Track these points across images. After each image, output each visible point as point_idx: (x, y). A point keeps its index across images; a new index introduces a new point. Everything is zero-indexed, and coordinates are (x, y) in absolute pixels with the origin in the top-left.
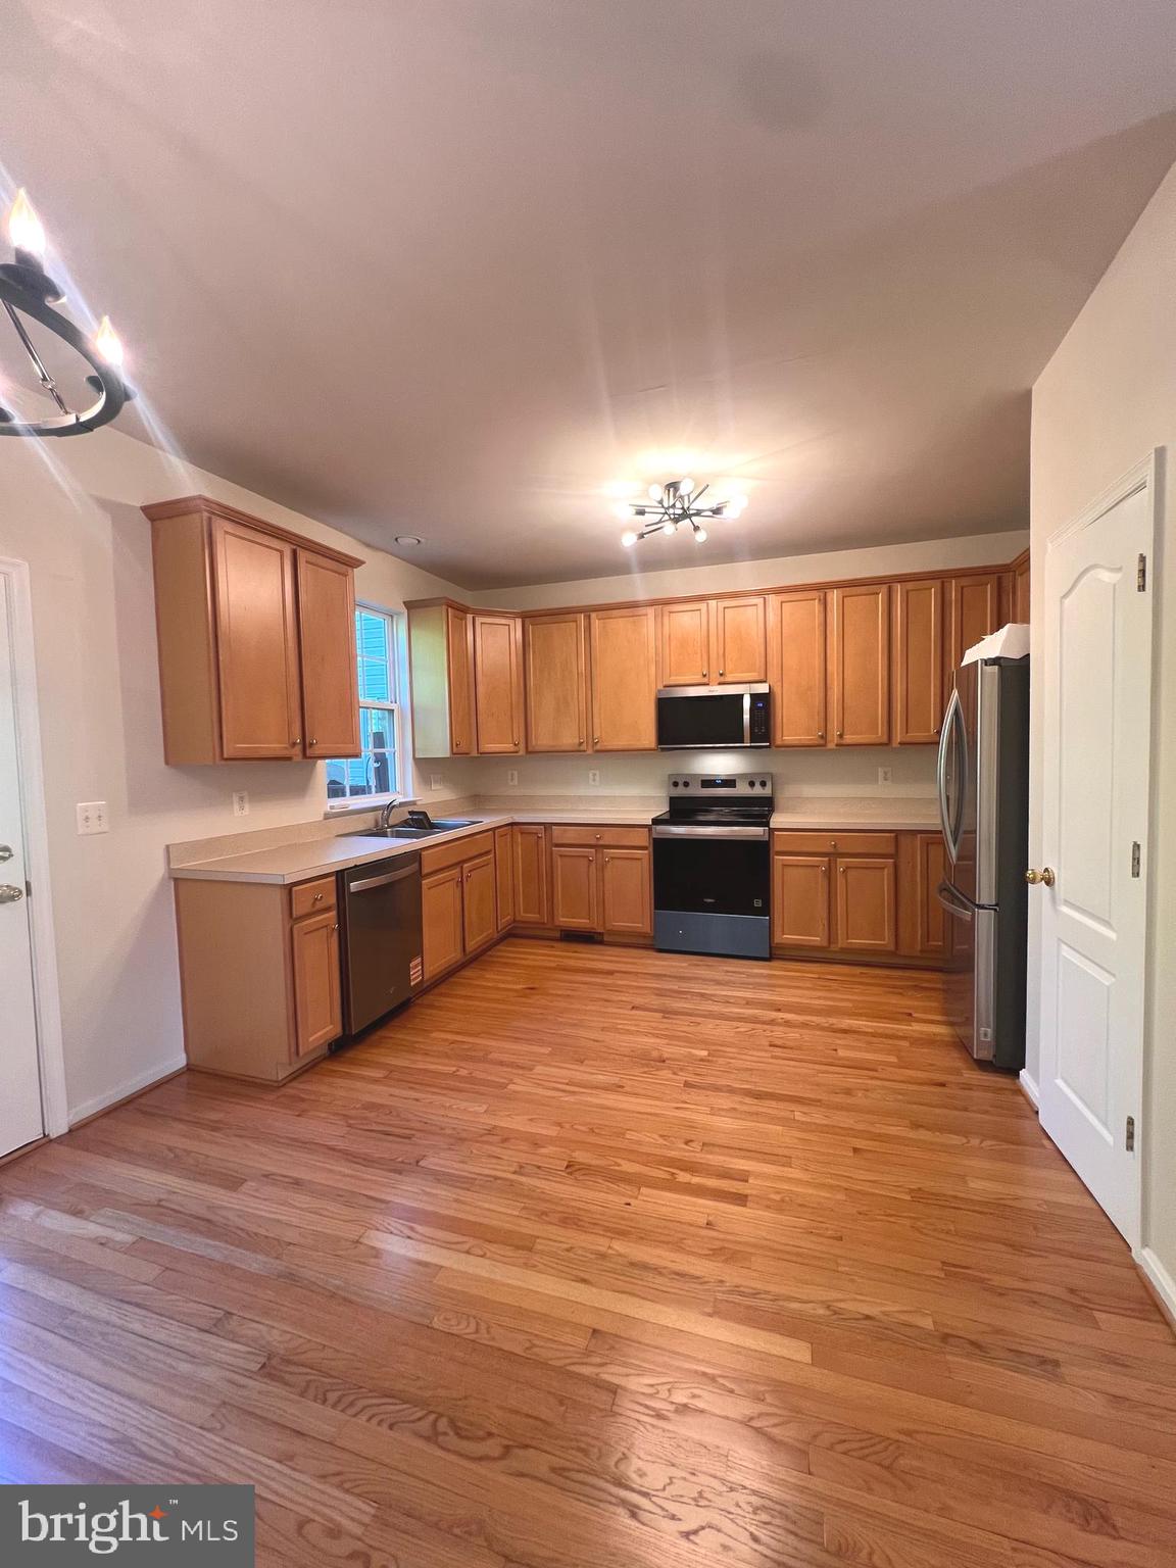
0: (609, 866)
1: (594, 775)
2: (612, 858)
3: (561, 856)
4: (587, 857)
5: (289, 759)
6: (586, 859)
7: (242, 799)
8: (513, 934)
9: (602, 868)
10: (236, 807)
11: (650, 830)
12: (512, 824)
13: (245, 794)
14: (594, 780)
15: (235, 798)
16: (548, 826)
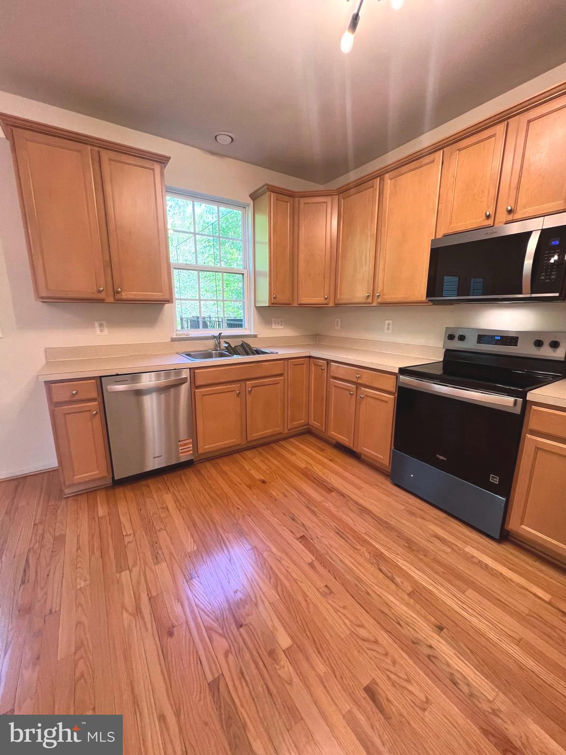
0: (364, 402)
1: (389, 324)
2: (367, 396)
3: (334, 386)
4: (350, 391)
5: (101, 301)
6: (348, 393)
7: (101, 325)
8: (308, 433)
9: (358, 403)
10: (98, 330)
11: (397, 378)
12: (310, 357)
13: (103, 322)
14: (388, 329)
15: (97, 324)
16: (328, 362)
